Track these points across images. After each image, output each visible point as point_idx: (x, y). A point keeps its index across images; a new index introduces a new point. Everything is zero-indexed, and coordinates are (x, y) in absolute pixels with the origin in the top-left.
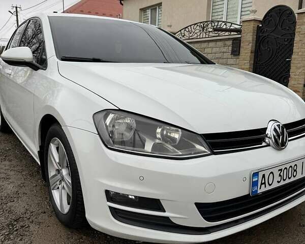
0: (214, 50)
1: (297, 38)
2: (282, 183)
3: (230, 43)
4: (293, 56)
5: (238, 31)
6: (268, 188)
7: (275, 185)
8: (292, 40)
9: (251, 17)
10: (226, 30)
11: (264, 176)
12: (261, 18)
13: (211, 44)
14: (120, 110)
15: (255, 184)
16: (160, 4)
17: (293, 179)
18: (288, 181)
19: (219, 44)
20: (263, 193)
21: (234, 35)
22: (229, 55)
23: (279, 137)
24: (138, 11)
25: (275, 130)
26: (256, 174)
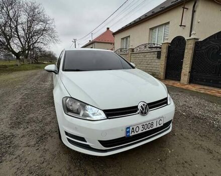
0: (150, 56)
1: (186, 51)
2: (144, 131)
3: (156, 53)
4: (184, 59)
5: (160, 48)
6: (136, 133)
7: (140, 132)
8: (184, 52)
9: (166, 41)
10: (155, 48)
11: (133, 128)
12: (170, 42)
13: (149, 54)
14: (71, 97)
15: (128, 132)
16: (129, 36)
17: (151, 129)
18: (148, 130)
19: (152, 53)
20: (133, 136)
21: (158, 50)
22: (155, 58)
23: (143, 110)
24: (120, 40)
25: (142, 107)
26: (128, 128)
